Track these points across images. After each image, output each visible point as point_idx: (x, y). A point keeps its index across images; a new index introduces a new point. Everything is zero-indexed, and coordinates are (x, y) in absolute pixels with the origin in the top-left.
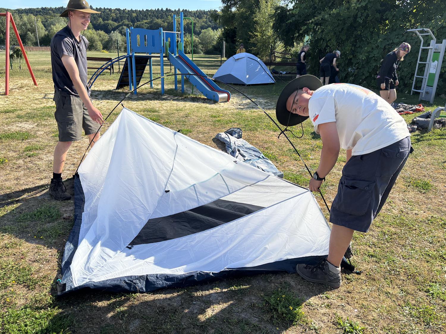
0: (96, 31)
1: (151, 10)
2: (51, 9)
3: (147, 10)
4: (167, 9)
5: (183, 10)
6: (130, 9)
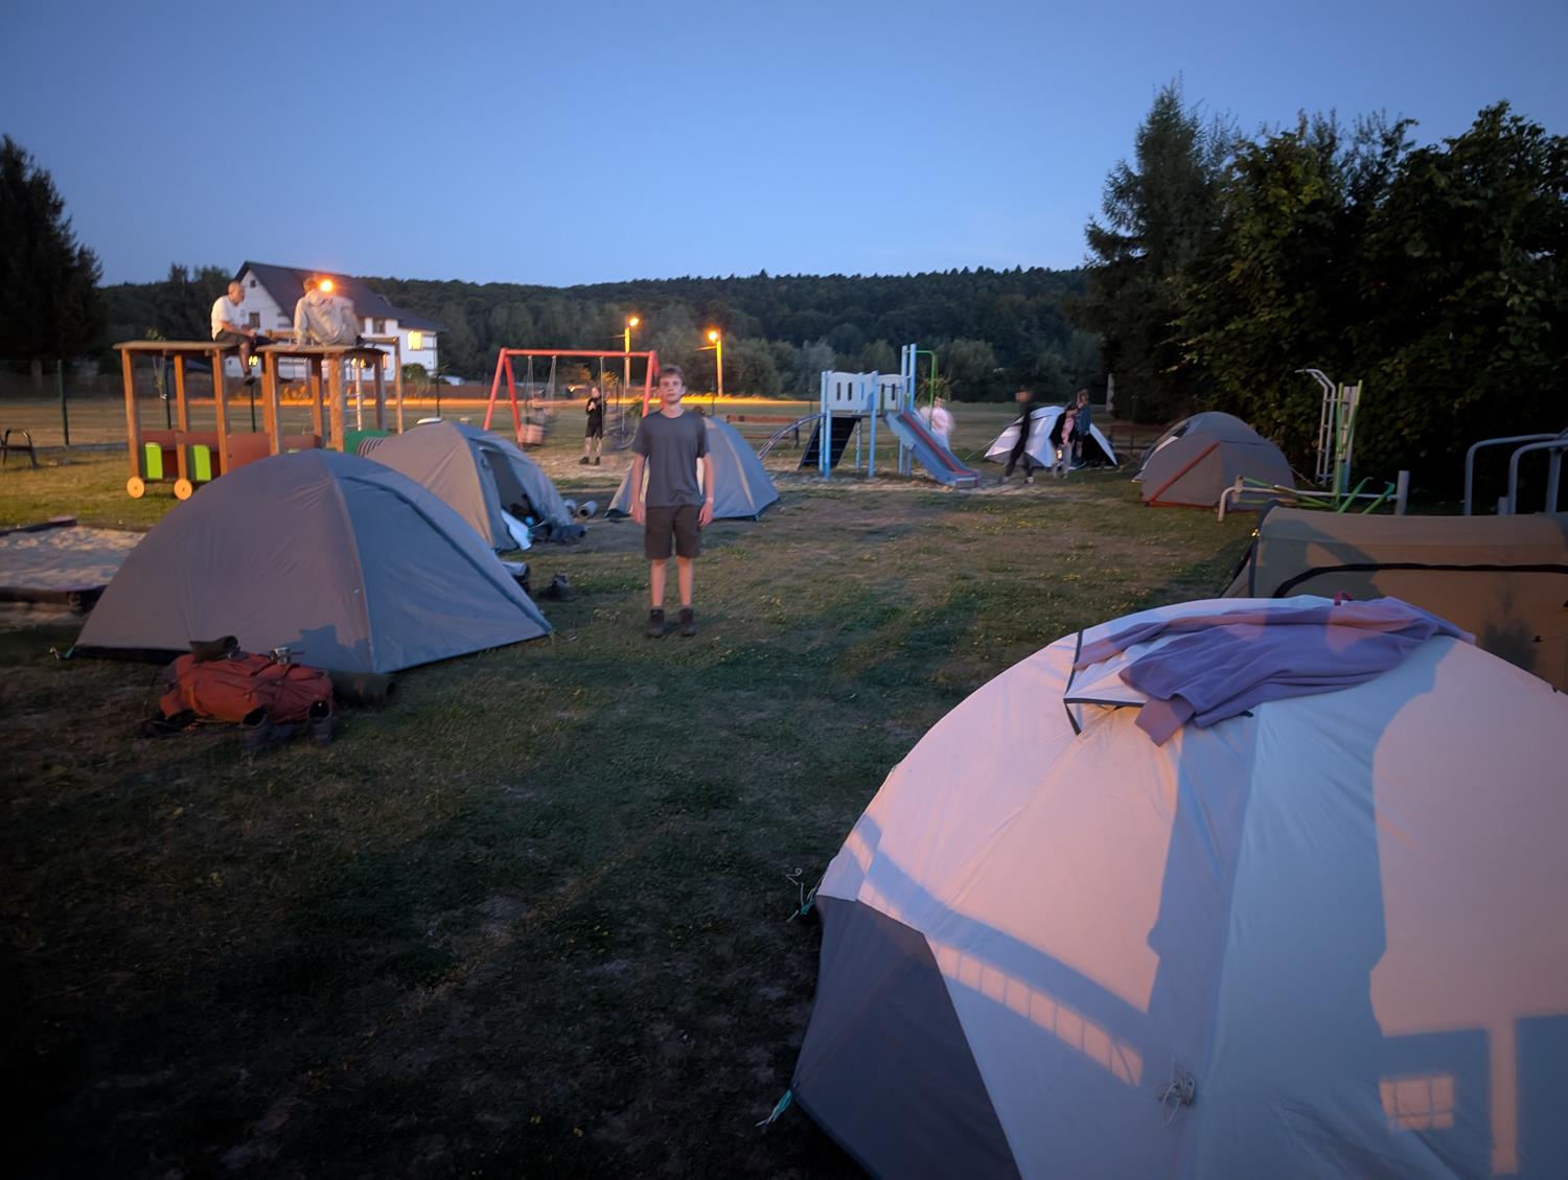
0: (770, 343)
1: (934, 274)
2: (658, 284)
3: (921, 275)
4: (981, 268)
5: (1032, 268)
6: (870, 275)
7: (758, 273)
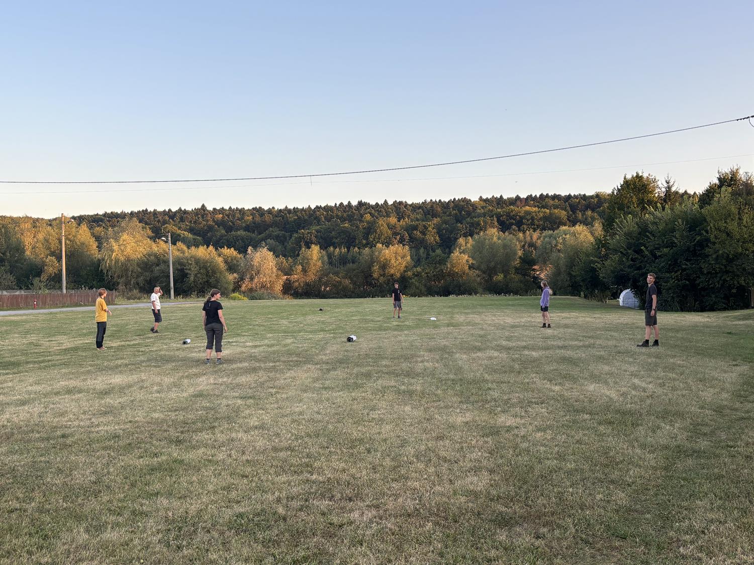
4: (360, 202)
5: (395, 202)
7: (200, 207)
